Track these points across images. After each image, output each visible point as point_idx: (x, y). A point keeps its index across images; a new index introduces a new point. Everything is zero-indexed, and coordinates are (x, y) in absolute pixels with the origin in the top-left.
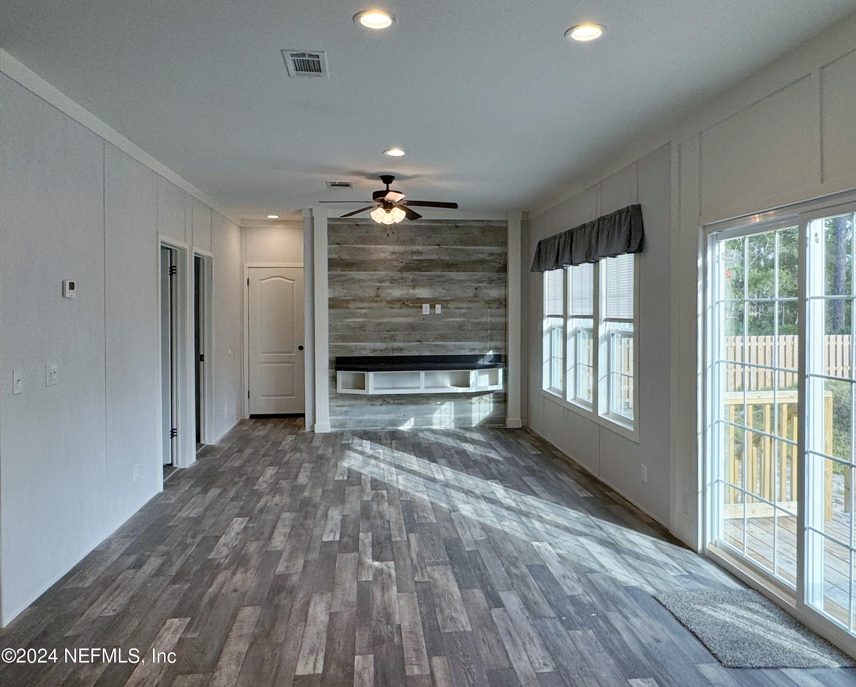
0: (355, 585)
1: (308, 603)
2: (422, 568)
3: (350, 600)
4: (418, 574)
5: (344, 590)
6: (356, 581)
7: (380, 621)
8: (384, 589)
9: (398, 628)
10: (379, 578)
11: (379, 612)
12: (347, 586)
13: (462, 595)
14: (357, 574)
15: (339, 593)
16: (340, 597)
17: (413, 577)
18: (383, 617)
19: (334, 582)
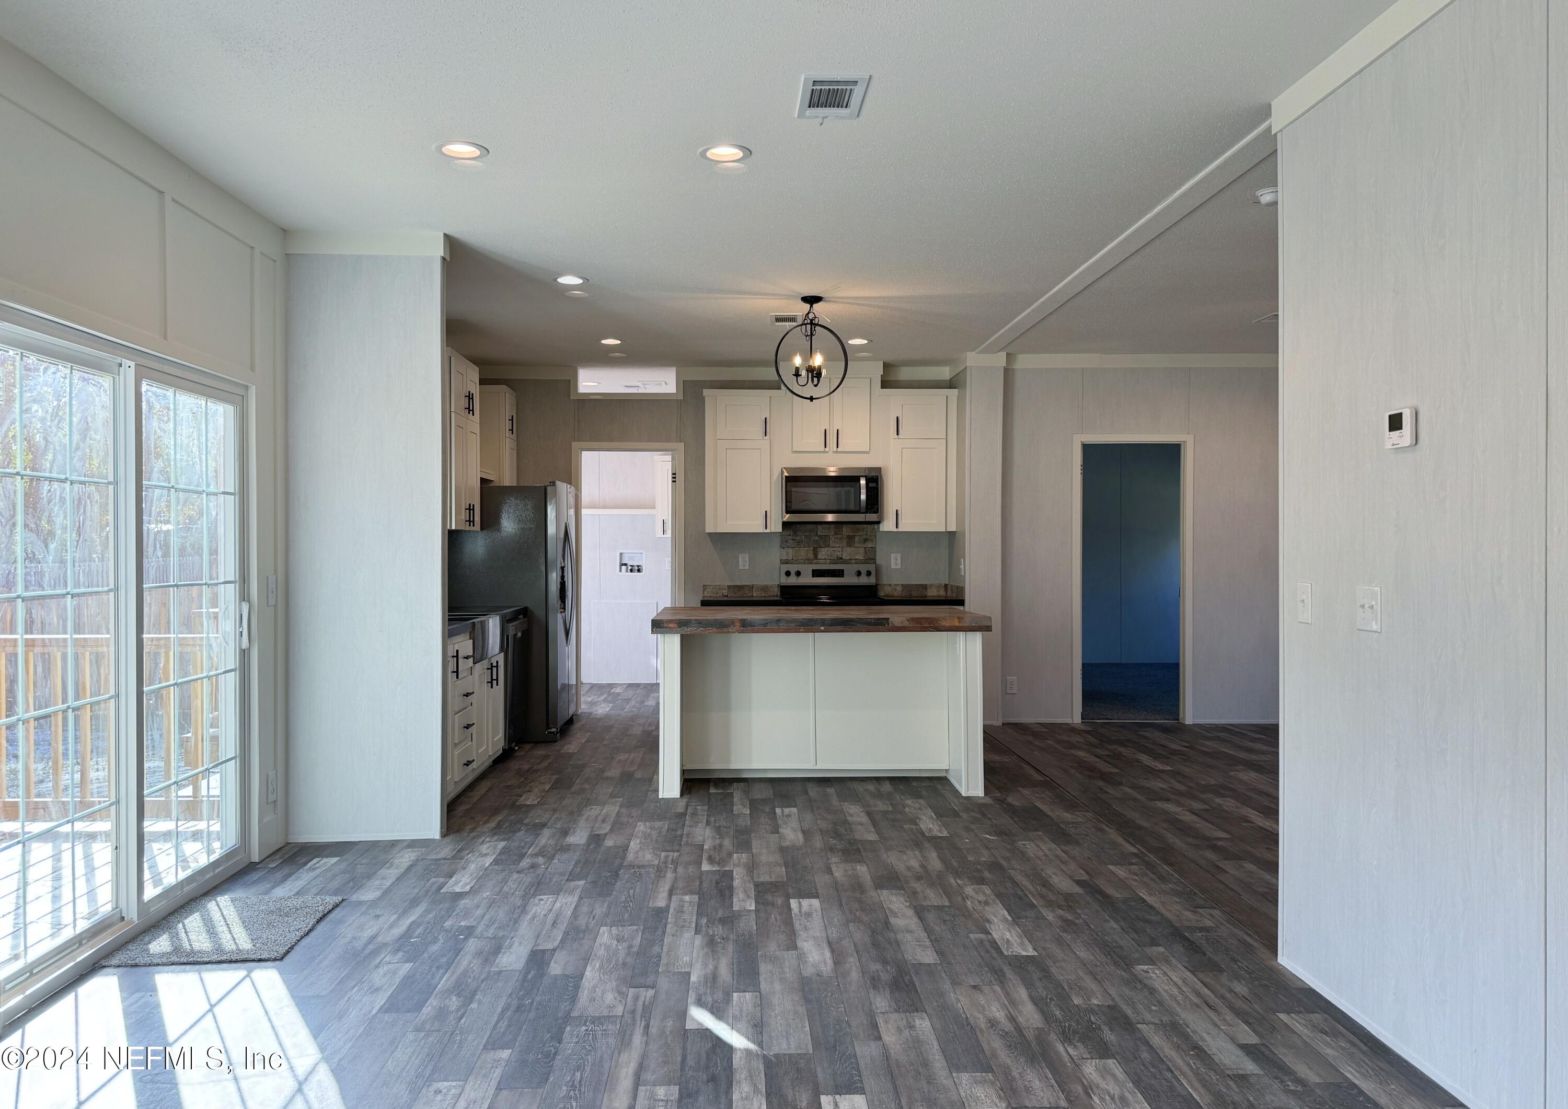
0: (764, 986)
1: (837, 963)
2: (633, 1012)
3: (770, 967)
4: (644, 1002)
5: (782, 980)
6: (764, 993)
7: (723, 939)
8: (712, 979)
9: (700, 931)
10: (719, 995)
11: (723, 949)
12: (778, 986)
13: (586, 967)
14: (763, 1003)
15: (789, 975)
16: (787, 970)
17: (655, 997)
18: (717, 943)
19: (803, 990)
